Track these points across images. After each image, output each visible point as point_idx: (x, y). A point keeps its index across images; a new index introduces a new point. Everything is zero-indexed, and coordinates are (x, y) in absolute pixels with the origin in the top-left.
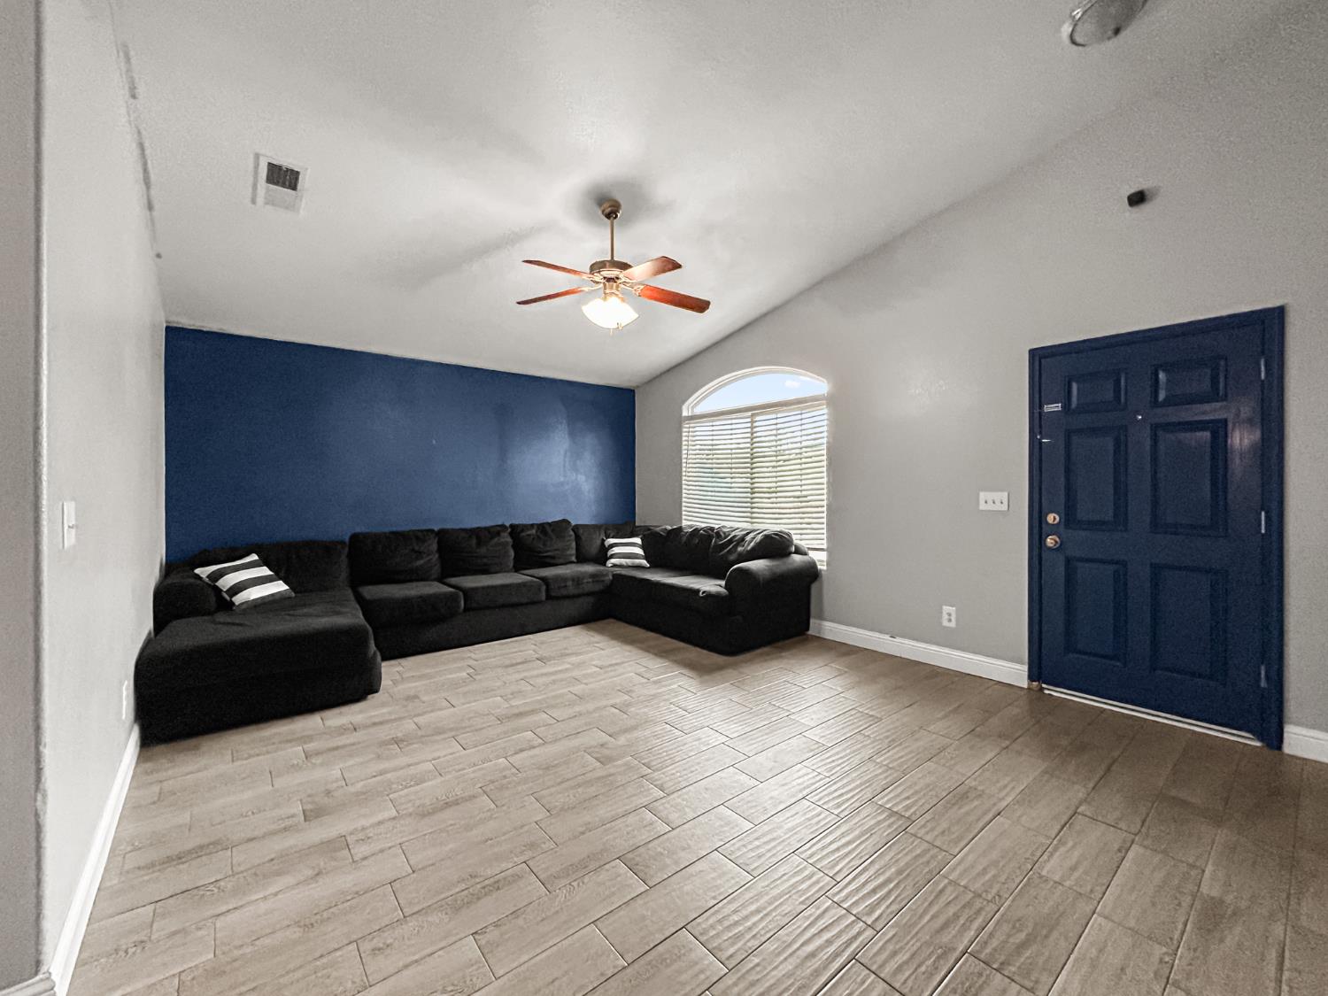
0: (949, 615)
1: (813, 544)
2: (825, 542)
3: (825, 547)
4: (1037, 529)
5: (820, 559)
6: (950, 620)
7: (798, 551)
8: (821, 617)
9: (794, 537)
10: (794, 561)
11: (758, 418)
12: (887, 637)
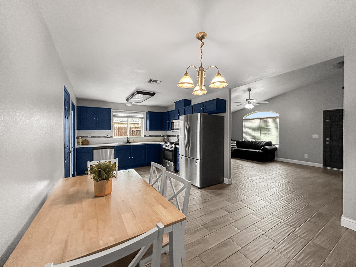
0: (306, 156)
1: (276, 144)
2: (278, 143)
3: (278, 144)
4: (325, 141)
5: (277, 146)
6: (306, 157)
7: (273, 145)
8: (277, 157)
9: (273, 142)
10: (273, 147)
11: (261, 120)
12: (292, 160)
